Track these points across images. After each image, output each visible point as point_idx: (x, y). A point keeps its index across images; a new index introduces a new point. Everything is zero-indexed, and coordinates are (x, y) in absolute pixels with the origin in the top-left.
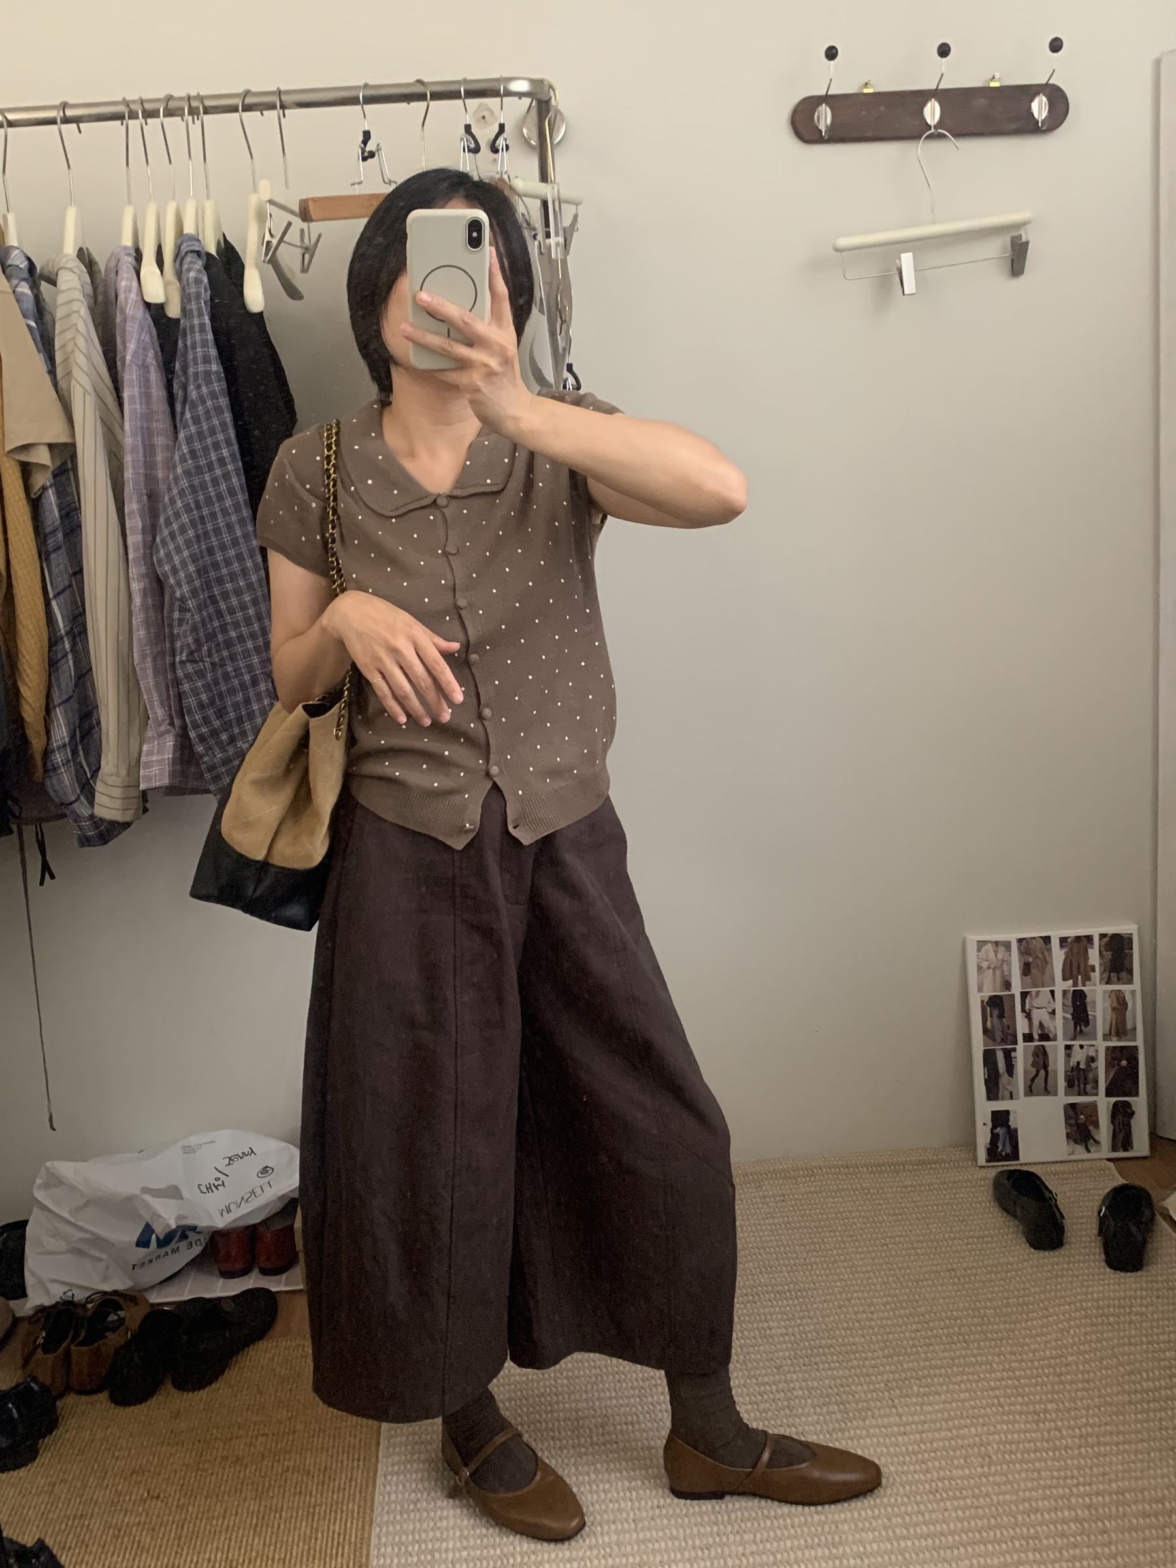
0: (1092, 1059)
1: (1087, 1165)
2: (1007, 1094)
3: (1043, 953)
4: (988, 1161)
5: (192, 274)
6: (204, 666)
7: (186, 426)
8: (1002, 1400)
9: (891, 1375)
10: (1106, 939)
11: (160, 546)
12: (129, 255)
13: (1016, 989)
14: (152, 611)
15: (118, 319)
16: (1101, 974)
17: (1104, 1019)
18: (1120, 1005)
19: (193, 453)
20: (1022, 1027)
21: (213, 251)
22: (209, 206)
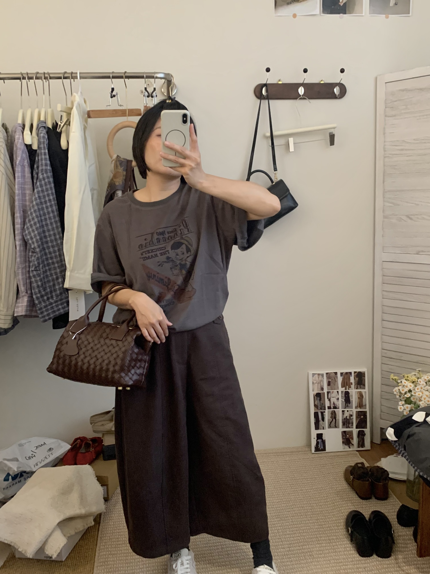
0: (351, 416)
1: (350, 452)
2: (322, 428)
3: (334, 378)
4: (315, 451)
5: (42, 135)
6: (40, 272)
7: (37, 188)
8: (318, 536)
9: (279, 528)
10: (356, 374)
11: (26, 229)
12: (20, 126)
13: (325, 391)
14: (22, 252)
15: (15, 149)
16: (354, 386)
17: (355, 401)
18: (361, 396)
19: (39, 197)
20: (327, 404)
21: (50, 126)
22: (49, 110)
